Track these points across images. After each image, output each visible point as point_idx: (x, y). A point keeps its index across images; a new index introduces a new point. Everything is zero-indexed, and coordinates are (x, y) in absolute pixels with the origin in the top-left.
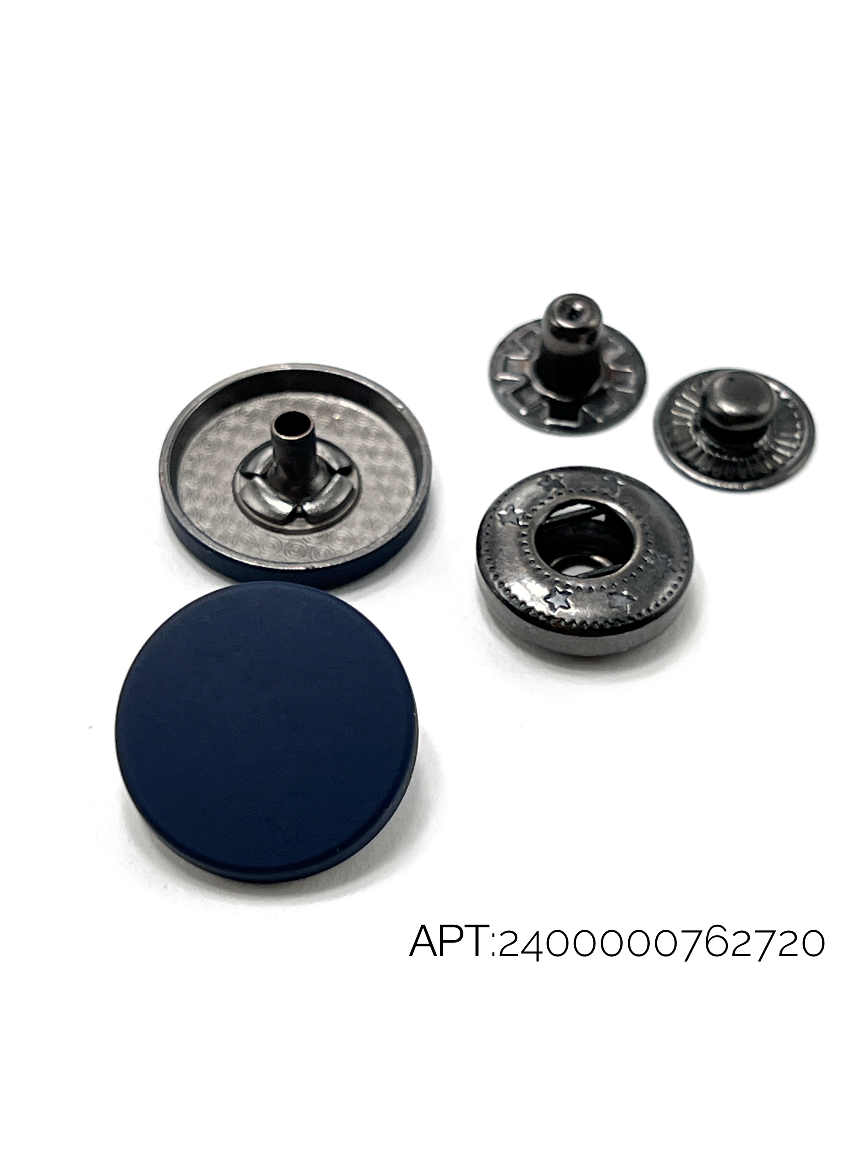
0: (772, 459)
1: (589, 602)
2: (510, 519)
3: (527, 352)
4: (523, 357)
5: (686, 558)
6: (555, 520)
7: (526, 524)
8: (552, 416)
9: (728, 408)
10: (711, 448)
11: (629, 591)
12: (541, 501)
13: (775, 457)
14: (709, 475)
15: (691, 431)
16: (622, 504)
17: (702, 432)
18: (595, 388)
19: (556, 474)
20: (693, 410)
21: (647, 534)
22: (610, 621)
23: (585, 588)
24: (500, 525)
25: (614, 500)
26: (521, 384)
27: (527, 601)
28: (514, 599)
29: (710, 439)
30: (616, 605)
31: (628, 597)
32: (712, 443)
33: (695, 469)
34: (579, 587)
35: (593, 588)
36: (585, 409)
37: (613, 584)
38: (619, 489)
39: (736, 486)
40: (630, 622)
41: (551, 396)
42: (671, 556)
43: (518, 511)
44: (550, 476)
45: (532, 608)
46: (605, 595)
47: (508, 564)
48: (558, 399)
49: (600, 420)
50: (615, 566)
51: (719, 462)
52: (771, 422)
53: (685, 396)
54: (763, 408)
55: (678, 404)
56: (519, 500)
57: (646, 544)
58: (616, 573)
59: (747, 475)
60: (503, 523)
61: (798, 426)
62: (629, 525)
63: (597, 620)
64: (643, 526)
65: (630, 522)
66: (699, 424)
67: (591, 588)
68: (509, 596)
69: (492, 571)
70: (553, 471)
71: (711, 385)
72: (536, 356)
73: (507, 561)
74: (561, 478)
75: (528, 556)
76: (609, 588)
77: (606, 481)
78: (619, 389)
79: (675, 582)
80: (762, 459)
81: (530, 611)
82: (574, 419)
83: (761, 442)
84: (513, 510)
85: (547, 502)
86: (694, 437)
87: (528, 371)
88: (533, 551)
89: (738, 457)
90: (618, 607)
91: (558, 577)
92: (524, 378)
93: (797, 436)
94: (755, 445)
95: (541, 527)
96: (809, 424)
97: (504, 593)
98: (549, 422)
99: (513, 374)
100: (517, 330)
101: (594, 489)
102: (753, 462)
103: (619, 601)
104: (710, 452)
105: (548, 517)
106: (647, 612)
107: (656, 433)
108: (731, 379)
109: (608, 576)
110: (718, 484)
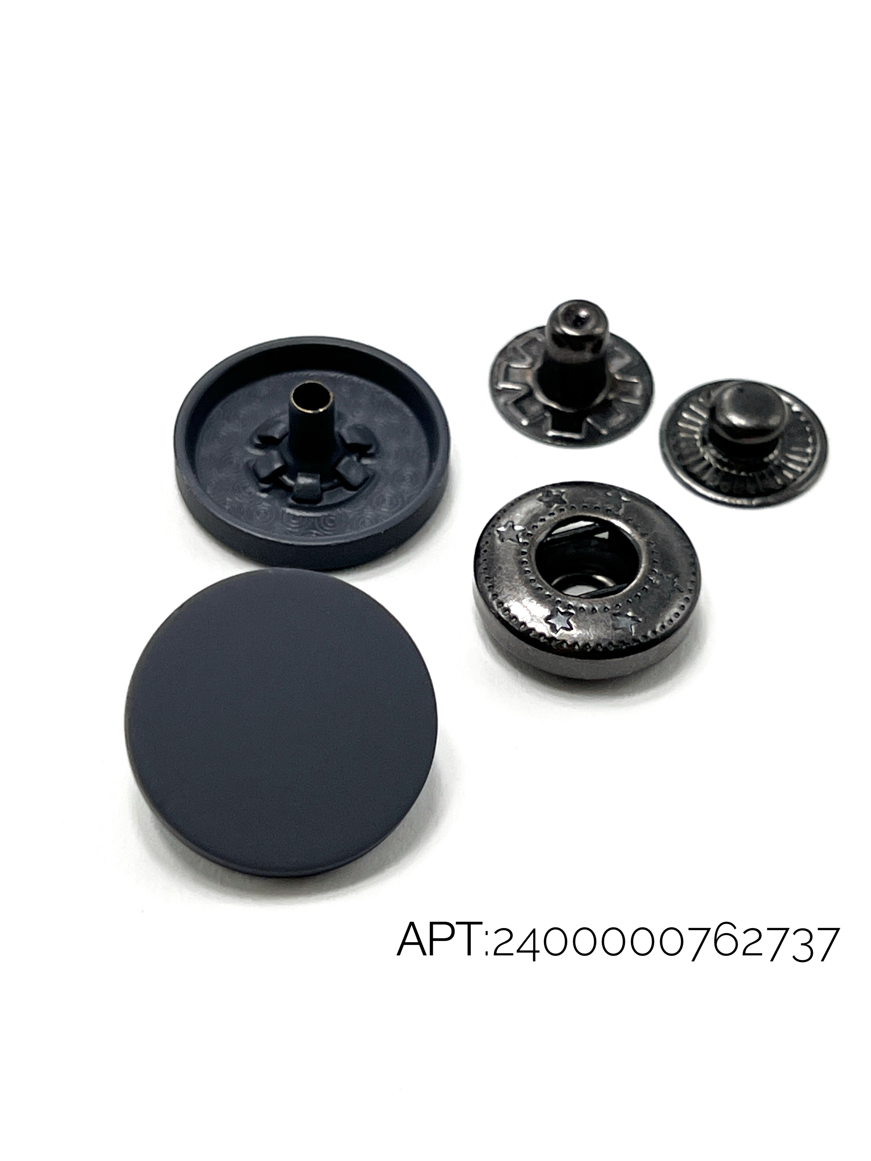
0: (782, 474)
1: (592, 623)
2: (509, 536)
3: (529, 360)
4: (526, 365)
5: (693, 578)
6: (556, 537)
7: (526, 541)
8: (554, 428)
9: (737, 420)
10: (718, 461)
11: (634, 611)
12: (542, 517)
13: (786, 473)
14: (716, 490)
15: (699, 444)
16: (626, 522)
17: (710, 445)
18: (599, 400)
19: (558, 489)
20: (700, 422)
21: (653, 552)
22: (614, 643)
23: (588, 609)
24: (499, 542)
25: (617, 517)
26: (522, 394)
27: (527, 622)
28: (514, 620)
29: (719, 453)
30: (620, 626)
31: (633, 618)
32: (720, 457)
33: (702, 483)
34: (582, 608)
35: (597, 608)
36: (589, 420)
37: (618, 605)
38: (623, 505)
39: (745, 502)
40: (635, 644)
41: (554, 406)
42: (677, 576)
43: (518, 528)
44: (551, 492)
45: (533, 629)
46: (609, 615)
47: (507, 583)
48: (560, 409)
49: (604, 432)
50: (619, 586)
51: (726, 477)
52: (781, 435)
53: (692, 407)
54: (773, 421)
55: (685, 415)
56: (519, 516)
57: (652, 562)
58: (621, 593)
59: (756, 490)
60: (502, 541)
61: (810, 440)
62: (633, 543)
63: (600, 641)
64: (648, 544)
65: (634, 540)
66: (706, 437)
67: (594, 609)
68: (508, 616)
69: (489, 590)
70: (554, 486)
71: (720, 396)
72: (538, 365)
73: (507, 579)
74: (563, 493)
75: (528, 575)
76: (613, 608)
77: (610, 497)
78: (624, 400)
79: (682, 603)
80: (772, 474)
81: (531, 632)
82: (578, 431)
83: (771, 457)
84: (513, 526)
85: (547, 518)
86: (701, 450)
87: (530, 379)
88: (533, 569)
89: (747, 472)
90: (622, 629)
91: (560, 596)
92: (525, 387)
93: (809, 450)
94: (766, 460)
95: (541, 543)
96: (821, 438)
97: (503, 614)
98: (551, 433)
99: (514, 383)
100: (518, 337)
101: (597, 505)
102: (763, 477)
103: (624, 622)
104: (718, 466)
105: (549, 534)
106: (653, 634)
107: (662, 446)
108: (741, 390)
109: (613, 596)
110: (726, 500)
